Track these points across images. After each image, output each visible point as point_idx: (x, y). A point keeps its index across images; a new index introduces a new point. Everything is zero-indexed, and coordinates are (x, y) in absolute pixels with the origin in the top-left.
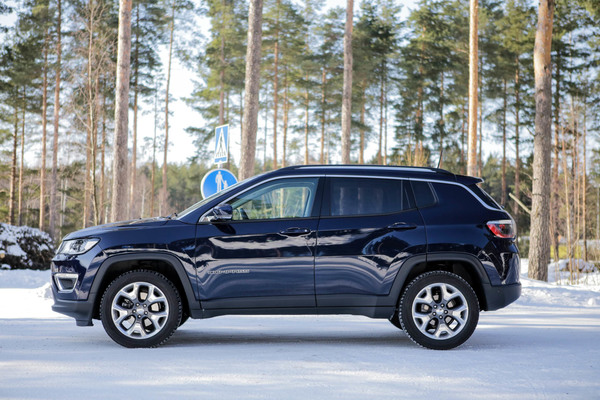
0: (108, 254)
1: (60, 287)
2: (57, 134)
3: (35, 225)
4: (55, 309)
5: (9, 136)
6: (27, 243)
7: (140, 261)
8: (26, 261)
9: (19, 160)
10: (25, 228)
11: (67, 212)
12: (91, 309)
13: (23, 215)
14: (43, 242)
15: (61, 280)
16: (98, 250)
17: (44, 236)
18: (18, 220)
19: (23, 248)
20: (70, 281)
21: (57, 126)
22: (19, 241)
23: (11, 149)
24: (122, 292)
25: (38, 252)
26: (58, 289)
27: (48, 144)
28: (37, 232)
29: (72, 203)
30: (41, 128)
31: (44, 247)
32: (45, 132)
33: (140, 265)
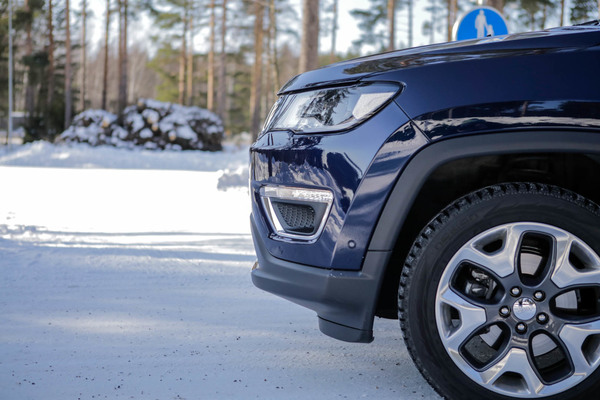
0: (428, 134)
1: (278, 226)
2: (224, 18)
3: (204, 107)
4: (261, 283)
5: (179, 20)
6: (197, 125)
7: (505, 158)
8: (196, 143)
9: (189, 44)
10: (194, 109)
11: (234, 95)
12: (371, 296)
13: (193, 98)
14: (212, 124)
15: (283, 205)
16: (396, 120)
17: (213, 118)
18: (188, 102)
19: (194, 129)
20: (307, 208)
21: (226, 9)
22: (189, 122)
23: (180, 33)
24: (469, 252)
25: (207, 134)
26: (270, 229)
27: (217, 28)
28: (206, 114)
29: (239, 87)
30: (209, 12)
31: (212, 130)
32: (213, 15)
33: (508, 170)
